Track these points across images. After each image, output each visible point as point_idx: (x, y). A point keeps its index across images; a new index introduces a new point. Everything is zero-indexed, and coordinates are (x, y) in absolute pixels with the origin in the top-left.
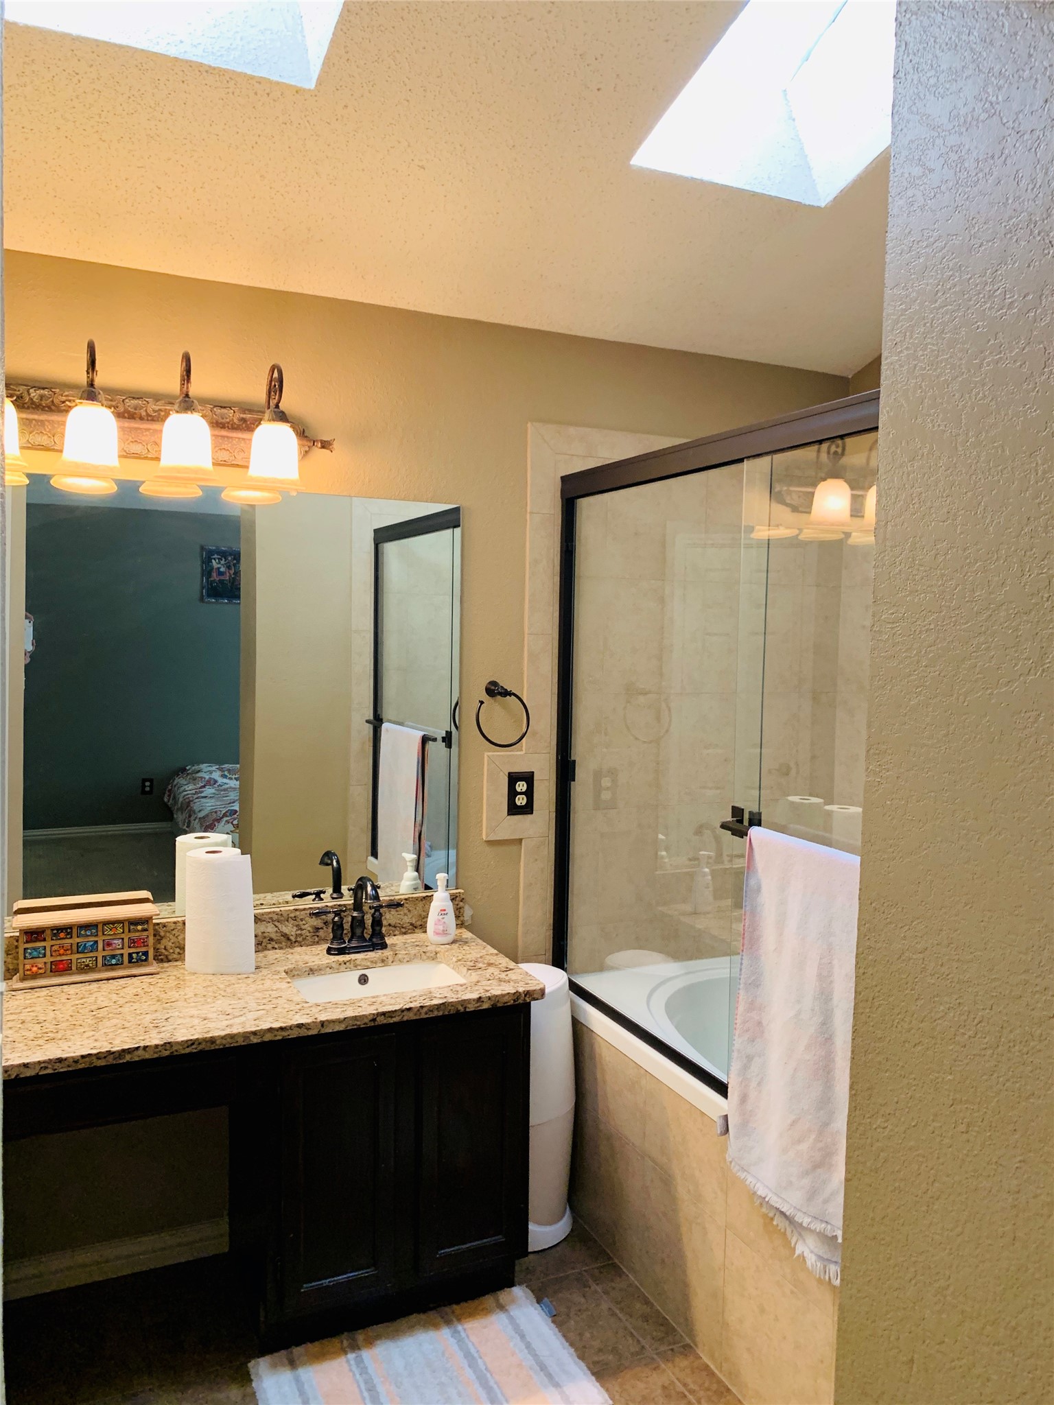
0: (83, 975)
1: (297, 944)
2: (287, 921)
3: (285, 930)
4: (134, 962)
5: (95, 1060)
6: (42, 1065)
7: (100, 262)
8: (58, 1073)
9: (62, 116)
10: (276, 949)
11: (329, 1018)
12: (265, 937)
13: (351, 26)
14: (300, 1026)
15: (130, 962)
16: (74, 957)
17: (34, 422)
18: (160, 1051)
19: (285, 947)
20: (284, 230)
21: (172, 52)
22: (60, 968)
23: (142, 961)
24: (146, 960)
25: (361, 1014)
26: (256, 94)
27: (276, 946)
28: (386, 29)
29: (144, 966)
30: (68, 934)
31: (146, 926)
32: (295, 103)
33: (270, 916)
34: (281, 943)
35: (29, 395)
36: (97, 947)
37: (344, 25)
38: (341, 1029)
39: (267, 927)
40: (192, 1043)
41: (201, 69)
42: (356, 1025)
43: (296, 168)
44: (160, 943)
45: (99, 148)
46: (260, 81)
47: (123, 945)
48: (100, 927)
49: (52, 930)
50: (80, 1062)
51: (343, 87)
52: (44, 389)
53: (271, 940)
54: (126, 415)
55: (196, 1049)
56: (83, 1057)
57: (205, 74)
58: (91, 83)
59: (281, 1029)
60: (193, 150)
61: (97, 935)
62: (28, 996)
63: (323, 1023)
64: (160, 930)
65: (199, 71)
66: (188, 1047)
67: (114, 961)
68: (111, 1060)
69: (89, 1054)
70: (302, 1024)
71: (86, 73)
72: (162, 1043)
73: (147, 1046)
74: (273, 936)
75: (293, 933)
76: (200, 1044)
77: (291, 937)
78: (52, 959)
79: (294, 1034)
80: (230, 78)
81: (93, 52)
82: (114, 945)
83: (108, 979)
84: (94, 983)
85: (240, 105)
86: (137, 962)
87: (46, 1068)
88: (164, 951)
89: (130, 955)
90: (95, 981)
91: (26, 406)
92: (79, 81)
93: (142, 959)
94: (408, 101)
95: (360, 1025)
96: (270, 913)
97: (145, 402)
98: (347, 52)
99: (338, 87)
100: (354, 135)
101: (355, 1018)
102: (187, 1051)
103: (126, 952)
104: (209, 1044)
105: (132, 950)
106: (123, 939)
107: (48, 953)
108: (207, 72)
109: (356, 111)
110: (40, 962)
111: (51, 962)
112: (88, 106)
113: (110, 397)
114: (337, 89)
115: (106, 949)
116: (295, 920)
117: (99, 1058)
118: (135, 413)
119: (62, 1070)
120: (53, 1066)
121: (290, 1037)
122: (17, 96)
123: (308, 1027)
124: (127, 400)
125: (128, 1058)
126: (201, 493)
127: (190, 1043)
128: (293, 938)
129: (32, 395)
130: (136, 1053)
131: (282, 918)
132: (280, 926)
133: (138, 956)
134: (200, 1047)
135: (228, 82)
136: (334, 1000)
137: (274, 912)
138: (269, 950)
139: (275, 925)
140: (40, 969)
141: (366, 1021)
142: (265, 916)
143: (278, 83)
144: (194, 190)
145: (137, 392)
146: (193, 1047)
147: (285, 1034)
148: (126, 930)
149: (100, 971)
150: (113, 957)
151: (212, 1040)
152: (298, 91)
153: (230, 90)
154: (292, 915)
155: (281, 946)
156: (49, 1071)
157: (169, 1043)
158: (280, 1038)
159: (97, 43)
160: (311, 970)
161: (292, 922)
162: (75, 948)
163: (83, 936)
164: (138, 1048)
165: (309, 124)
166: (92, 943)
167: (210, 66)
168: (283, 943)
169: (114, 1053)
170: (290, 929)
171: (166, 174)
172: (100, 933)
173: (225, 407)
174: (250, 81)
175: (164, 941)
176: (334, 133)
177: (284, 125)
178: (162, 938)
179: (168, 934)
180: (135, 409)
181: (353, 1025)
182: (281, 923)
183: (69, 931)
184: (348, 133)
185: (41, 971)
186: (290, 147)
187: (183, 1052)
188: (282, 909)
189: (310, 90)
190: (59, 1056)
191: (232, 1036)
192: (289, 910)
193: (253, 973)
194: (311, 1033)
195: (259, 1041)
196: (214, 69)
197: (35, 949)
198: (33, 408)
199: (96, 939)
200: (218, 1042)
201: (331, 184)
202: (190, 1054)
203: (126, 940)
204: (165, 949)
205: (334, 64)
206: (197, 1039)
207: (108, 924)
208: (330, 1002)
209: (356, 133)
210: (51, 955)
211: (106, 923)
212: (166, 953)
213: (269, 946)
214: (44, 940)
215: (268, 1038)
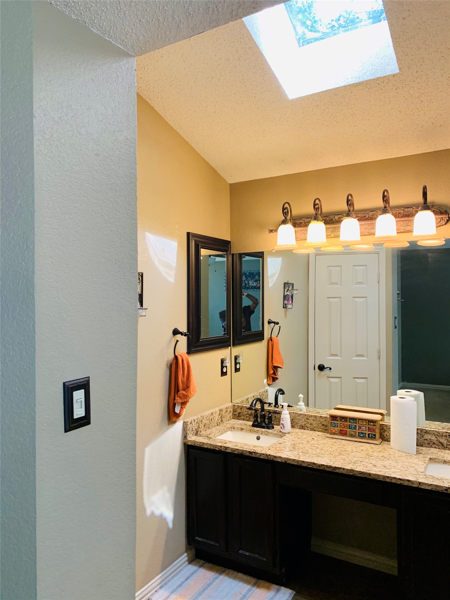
0: (351, 438)
1: (447, 449)
2: (442, 436)
3: (441, 440)
4: (370, 438)
5: (326, 468)
6: (309, 464)
7: (361, 162)
8: (313, 468)
9: (322, 120)
10: (437, 448)
11: (423, 482)
12: (431, 441)
13: (399, 43)
14: (409, 481)
15: (369, 437)
16: (348, 430)
17: (337, 227)
18: (349, 472)
19: (441, 449)
20: (422, 128)
21: (343, 84)
22: (343, 433)
23: (373, 438)
24: (375, 438)
25: (440, 485)
26: (379, 84)
27: (437, 447)
28: (415, 36)
29: (374, 440)
30: (346, 420)
31: (375, 424)
32: (395, 80)
33: (433, 432)
34: (439, 446)
35: (335, 218)
36: (356, 428)
37: (396, 44)
38: (429, 489)
39: (432, 437)
40: (362, 473)
41: (355, 85)
42: (437, 489)
43: (411, 103)
44: (384, 433)
45: (338, 125)
46: (378, 79)
47: (366, 429)
48: (357, 420)
49: (340, 418)
50: (321, 467)
51: (411, 65)
52: (340, 215)
53: (434, 443)
54: (369, 219)
55: (363, 476)
56: (322, 465)
57: (357, 87)
58: (324, 106)
59: (400, 479)
60: (369, 113)
61: (356, 423)
62: (329, 440)
63: (420, 483)
64: (384, 427)
65: (355, 86)
66: (360, 474)
67: (362, 435)
68: (331, 470)
69: (324, 465)
70: (410, 480)
71: (320, 104)
72: (350, 469)
73: (344, 469)
74: (435, 442)
75: (445, 443)
76: (365, 474)
77: (444, 445)
78: (340, 429)
79: (406, 483)
80: (366, 84)
81: (319, 97)
82: (362, 429)
83: (359, 442)
84: (354, 442)
85: (376, 91)
86: (371, 438)
87: (310, 465)
88: (386, 437)
89: (369, 434)
90: (355, 441)
91: (334, 222)
92: (320, 107)
93: (373, 437)
94: (443, 57)
95: (439, 490)
96: (433, 431)
97: (376, 212)
98: (404, 53)
99: (409, 67)
100: (428, 80)
101: (437, 486)
102: (360, 475)
103: (367, 432)
104: (368, 476)
105: (369, 433)
106: (366, 427)
107: (339, 426)
108: (357, 85)
109: (423, 72)
110: (336, 429)
111: (340, 430)
112: (327, 114)
113: (363, 213)
114: (409, 68)
115: (359, 429)
116: (446, 437)
117: (327, 467)
118: (373, 217)
119: (314, 468)
120: (312, 465)
121: (404, 484)
122: (306, 120)
123: (413, 482)
124: (369, 213)
125: (337, 471)
126: (409, 245)
127: (361, 473)
128: (445, 445)
129: (336, 218)
130: (340, 470)
131: (439, 435)
132: (438, 438)
133: (372, 435)
134: (365, 476)
135: (366, 85)
136: (434, 475)
137: (435, 431)
138: (433, 448)
139: (436, 437)
140: (336, 431)
141: (442, 489)
142: (431, 432)
143: (384, 77)
144: (378, 126)
145: (373, 209)
146: (362, 474)
147: (402, 482)
148: (367, 424)
149: (357, 438)
150: (362, 433)
151: (370, 474)
152: (394, 76)
153: (369, 87)
154: (444, 434)
155: (439, 447)
156: (311, 466)
157: (353, 470)
158: (399, 483)
159: (318, 94)
160: (445, 461)
161: (445, 437)
162: (348, 426)
163: (351, 422)
164: (341, 468)
165: (406, 85)
166: (354, 426)
167: (357, 83)
168: (440, 447)
169: (332, 467)
170: (443, 440)
171: (365, 125)
172: (357, 423)
173: (409, 208)
174: (374, 81)
175: (386, 432)
176: (419, 84)
177: (396, 90)
178: (385, 431)
179: (387, 430)
180: (373, 216)
181: (435, 489)
182: (439, 437)
183: (346, 419)
184: (425, 81)
185: (336, 432)
186: (404, 97)
187: (358, 475)
188: (440, 430)
189: (398, 73)
190: (314, 462)
191: (378, 475)
192: (443, 432)
193: (415, 455)
194: (414, 486)
195: (390, 481)
196: (359, 83)
197: (334, 423)
198: (337, 223)
199: (356, 425)
200: (372, 476)
201: (430, 103)
202: (361, 477)
203: (367, 428)
204: (386, 436)
205: (402, 59)
206: (364, 472)
207: (361, 420)
208: (432, 476)
209: (428, 79)
210: (340, 427)
211: (360, 419)
212: (387, 438)
213: (433, 446)
214: (338, 421)
215: (393, 481)
